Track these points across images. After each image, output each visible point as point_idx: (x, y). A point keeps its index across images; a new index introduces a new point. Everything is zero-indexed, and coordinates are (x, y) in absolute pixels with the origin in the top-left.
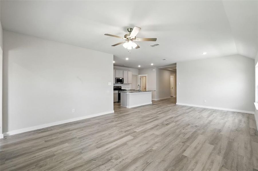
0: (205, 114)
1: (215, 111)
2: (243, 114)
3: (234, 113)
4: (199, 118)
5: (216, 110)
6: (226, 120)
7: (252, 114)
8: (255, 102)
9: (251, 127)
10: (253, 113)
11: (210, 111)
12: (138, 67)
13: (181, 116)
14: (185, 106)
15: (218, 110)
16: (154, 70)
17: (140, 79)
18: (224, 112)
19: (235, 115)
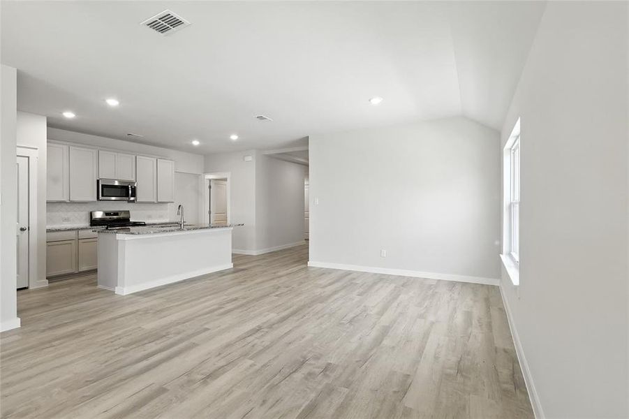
0: (376, 299)
1: (406, 283)
2: (475, 287)
3: (453, 284)
4: (351, 322)
5: (409, 278)
6: (431, 318)
7: (493, 287)
8: (502, 254)
9: (499, 343)
10: (496, 283)
11: (393, 286)
12: (192, 146)
13: (295, 318)
14: (329, 271)
15: (416, 279)
16: (249, 158)
17: (210, 187)
18: (430, 287)
19: (456, 296)
